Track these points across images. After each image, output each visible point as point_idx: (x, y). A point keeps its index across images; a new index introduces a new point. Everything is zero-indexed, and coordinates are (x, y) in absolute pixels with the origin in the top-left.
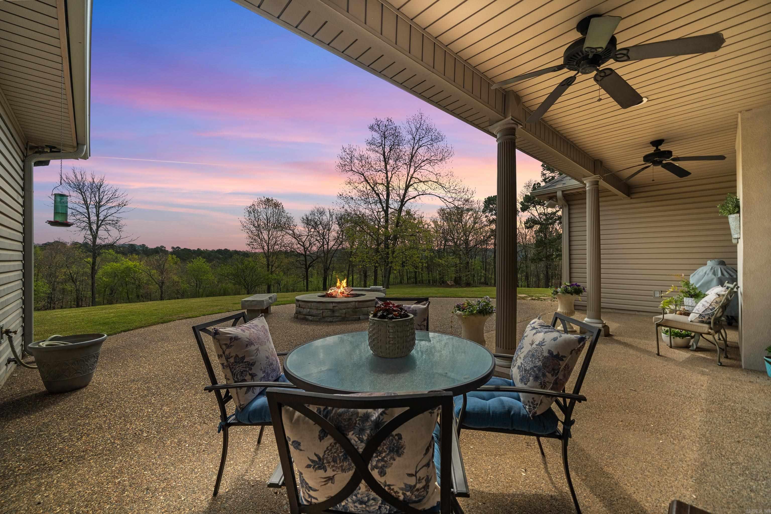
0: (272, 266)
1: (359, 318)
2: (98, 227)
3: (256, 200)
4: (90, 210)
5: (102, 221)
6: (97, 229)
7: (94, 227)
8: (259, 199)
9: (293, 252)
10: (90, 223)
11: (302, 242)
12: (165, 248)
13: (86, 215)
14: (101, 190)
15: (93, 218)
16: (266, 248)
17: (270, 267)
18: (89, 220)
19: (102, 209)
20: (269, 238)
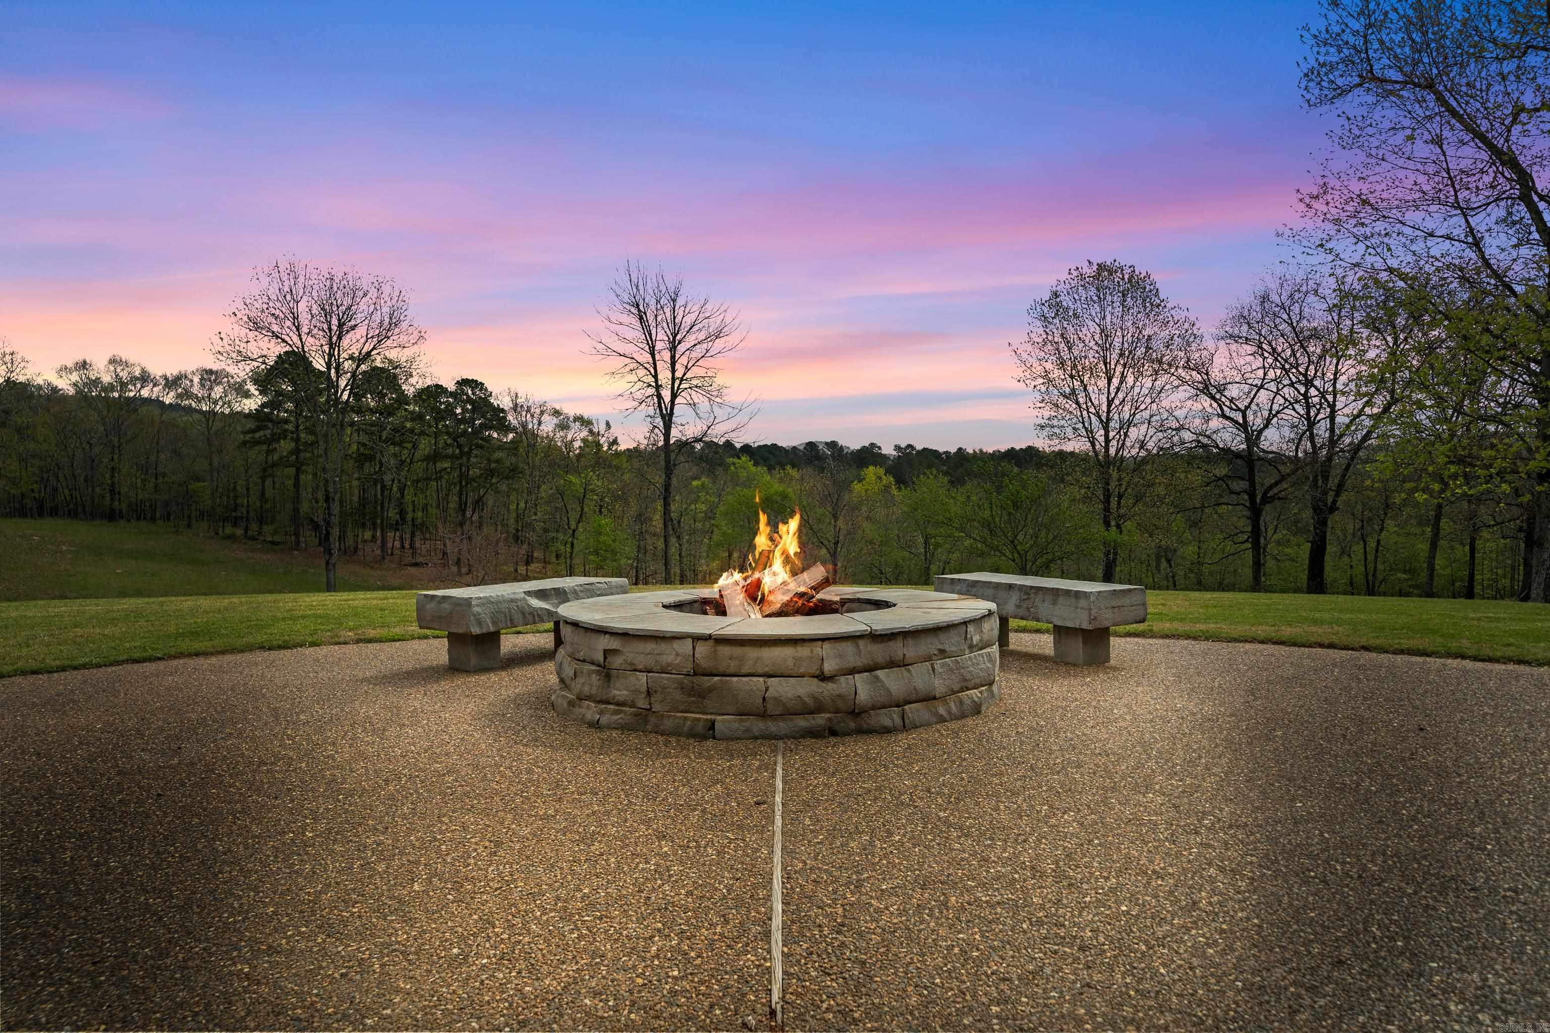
0: (1120, 497)
1: (712, 725)
2: (674, 396)
3: (1064, 276)
4: (657, 357)
5: (682, 380)
6: (673, 402)
7: (666, 394)
8: (1075, 273)
9: (1205, 446)
10: (658, 387)
11: (1239, 409)
12: (880, 448)
13: (648, 366)
14: (680, 302)
15: (665, 376)
16: (1100, 435)
17: (1114, 501)
18: (656, 381)
19: (681, 348)
20: (1110, 403)
